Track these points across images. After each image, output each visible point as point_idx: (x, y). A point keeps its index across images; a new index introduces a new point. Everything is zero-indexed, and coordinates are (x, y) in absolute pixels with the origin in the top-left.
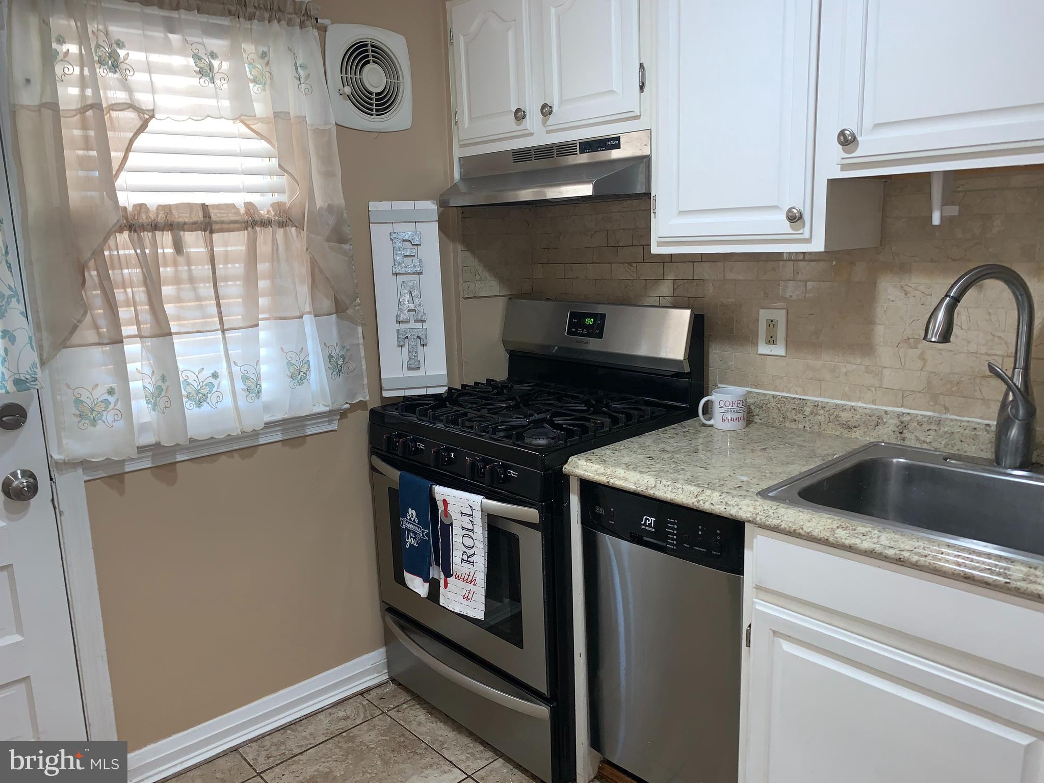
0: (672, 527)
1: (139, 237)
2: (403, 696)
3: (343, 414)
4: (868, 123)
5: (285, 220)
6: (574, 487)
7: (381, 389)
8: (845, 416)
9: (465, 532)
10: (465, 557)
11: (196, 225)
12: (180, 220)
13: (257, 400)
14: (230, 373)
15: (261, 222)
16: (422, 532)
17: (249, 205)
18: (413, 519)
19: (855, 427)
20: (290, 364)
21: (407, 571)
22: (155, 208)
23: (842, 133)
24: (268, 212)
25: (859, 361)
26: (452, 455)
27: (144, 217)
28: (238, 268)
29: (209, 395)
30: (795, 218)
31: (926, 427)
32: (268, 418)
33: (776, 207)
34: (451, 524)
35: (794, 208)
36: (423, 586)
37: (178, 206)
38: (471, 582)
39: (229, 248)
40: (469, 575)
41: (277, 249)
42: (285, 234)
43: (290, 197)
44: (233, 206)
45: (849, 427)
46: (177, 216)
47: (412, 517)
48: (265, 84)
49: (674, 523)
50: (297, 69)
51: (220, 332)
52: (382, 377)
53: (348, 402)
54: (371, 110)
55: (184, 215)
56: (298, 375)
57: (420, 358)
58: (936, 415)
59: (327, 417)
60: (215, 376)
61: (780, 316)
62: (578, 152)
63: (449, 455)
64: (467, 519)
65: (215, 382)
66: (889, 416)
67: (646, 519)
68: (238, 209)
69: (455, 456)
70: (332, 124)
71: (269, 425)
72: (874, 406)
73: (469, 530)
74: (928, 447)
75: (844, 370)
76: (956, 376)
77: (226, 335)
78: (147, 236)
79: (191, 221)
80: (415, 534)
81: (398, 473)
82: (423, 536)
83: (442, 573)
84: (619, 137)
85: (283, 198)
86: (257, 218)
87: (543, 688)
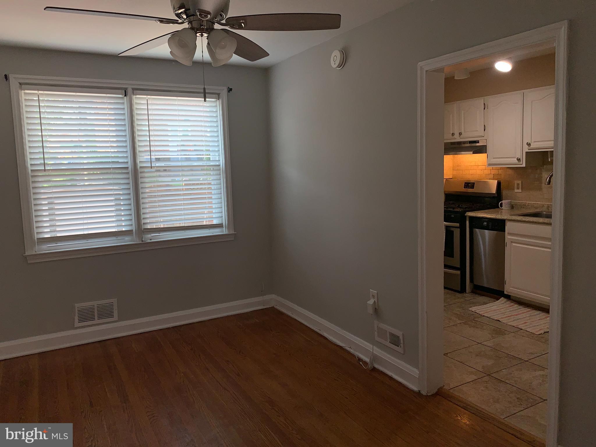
0: (490, 224)
4: (533, 141)
6: (468, 219)
8: (536, 205)
23: (527, 143)
25: (539, 193)
30: (519, 160)
33: (515, 157)
35: (518, 158)
61: (520, 182)
62: (468, 143)
67: (485, 223)
72: (543, 203)
75: (535, 195)
84: (479, 141)
87: (459, 267)
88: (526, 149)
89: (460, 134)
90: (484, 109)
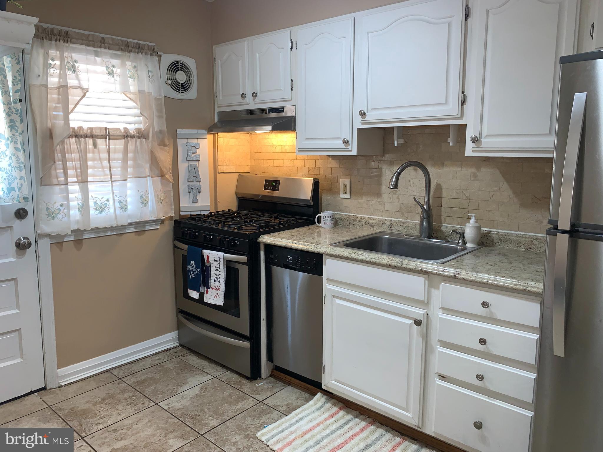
0: (298, 260)
1: (79, 140)
2: (185, 351)
3: (162, 222)
4: (369, 108)
5: (141, 136)
6: (262, 247)
7: (180, 211)
8: (371, 221)
9: (216, 269)
10: (216, 279)
11: (102, 136)
12: (96, 134)
13: (125, 212)
14: (114, 200)
15: (131, 136)
16: (197, 271)
17: (126, 129)
18: (193, 266)
19: (375, 226)
20: (141, 197)
21: (190, 289)
22: (86, 128)
23: (360, 111)
24: (134, 132)
25: (376, 200)
26: (212, 237)
27: (82, 132)
28: (120, 155)
29: (105, 209)
30: (346, 142)
31: (399, 225)
32: (130, 221)
33: (339, 138)
34: (210, 266)
35: (345, 139)
36: (197, 294)
37: (96, 128)
38: (218, 290)
39: (117, 147)
40: (217, 287)
41: (137, 148)
42: (141, 142)
43: (144, 126)
44: (119, 129)
45: (373, 226)
46: (94, 132)
47: (193, 265)
48: (135, 79)
49: (299, 258)
50: (149, 73)
51: (110, 182)
52: (180, 206)
53: (165, 216)
54: (179, 90)
55: (97, 132)
56: (144, 202)
57: (198, 198)
58: (403, 220)
59: (154, 223)
60: (108, 200)
61: (347, 182)
62: (268, 113)
63: (210, 237)
64: (217, 263)
65: (108, 203)
66: (387, 221)
67: (289, 257)
68: (121, 130)
69: (213, 237)
70: (162, 96)
71: (130, 224)
72: (382, 218)
73: (218, 267)
74: (400, 233)
75: (371, 204)
76: (409, 205)
77: (113, 184)
78: (82, 140)
79: (100, 134)
80: (194, 272)
81: (187, 246)
82: (197, 272)
83: (205, 288)
84: (283, 108)
85: (141, 126)
86: (129, 134)
87: (247, 333)
88: (359, 123)
89: (254, 95)
90: (291, 49)
